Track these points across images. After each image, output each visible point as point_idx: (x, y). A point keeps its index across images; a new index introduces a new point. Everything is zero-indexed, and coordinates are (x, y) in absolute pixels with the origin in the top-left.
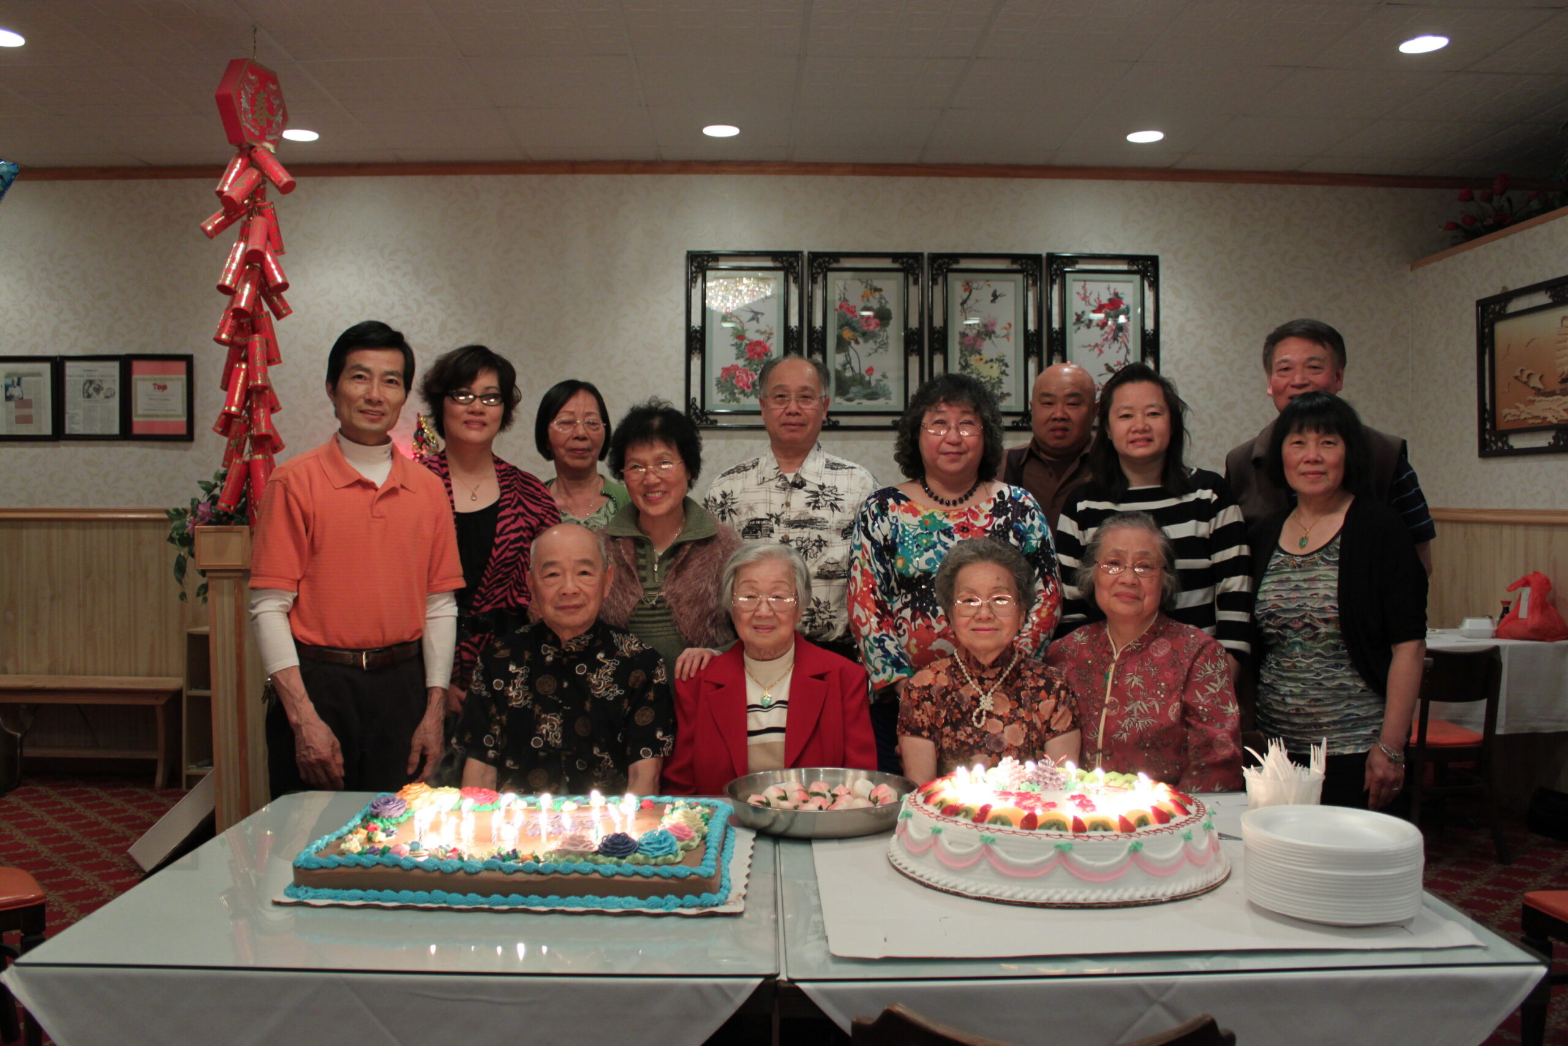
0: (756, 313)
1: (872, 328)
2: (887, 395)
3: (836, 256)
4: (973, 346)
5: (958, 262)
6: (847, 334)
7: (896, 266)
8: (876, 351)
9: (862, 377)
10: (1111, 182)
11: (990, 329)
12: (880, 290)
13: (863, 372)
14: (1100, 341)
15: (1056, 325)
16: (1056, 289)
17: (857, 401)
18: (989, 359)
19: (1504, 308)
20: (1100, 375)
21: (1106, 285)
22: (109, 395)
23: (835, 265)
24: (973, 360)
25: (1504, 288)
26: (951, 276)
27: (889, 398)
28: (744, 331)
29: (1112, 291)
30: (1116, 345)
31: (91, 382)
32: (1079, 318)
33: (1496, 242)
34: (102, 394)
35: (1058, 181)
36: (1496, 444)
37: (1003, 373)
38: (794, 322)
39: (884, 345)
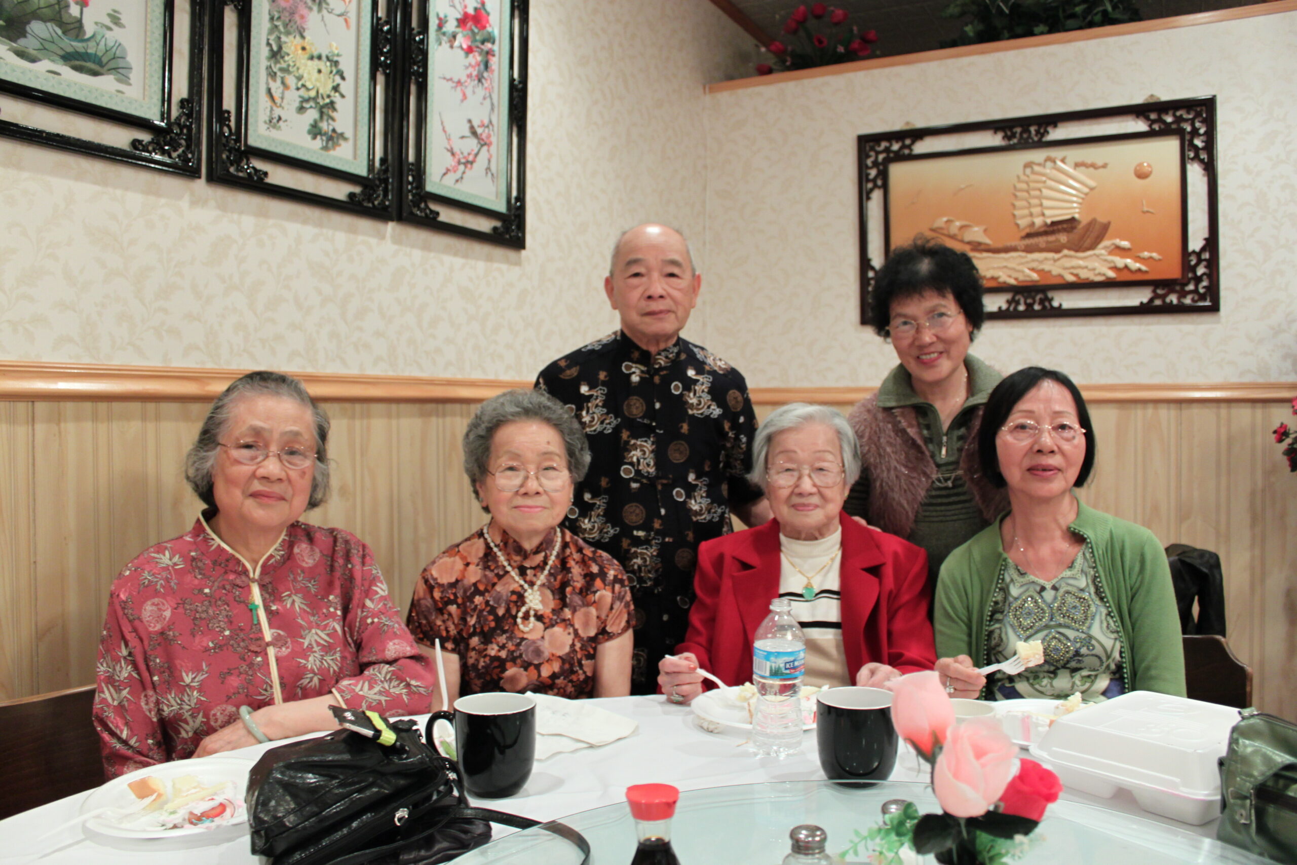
2: (120, 71)
4: (291, 12)
14: (463, 77)
15: (415, 23)
17: (45, 65)
18: (315, 54)
19: (909, 147)
20: (463, 137)
24: (291, 44)
25: (907, 123)
27: (124, 79)
30: (481, 91)
32: (441, 25)
37: (337, 89)
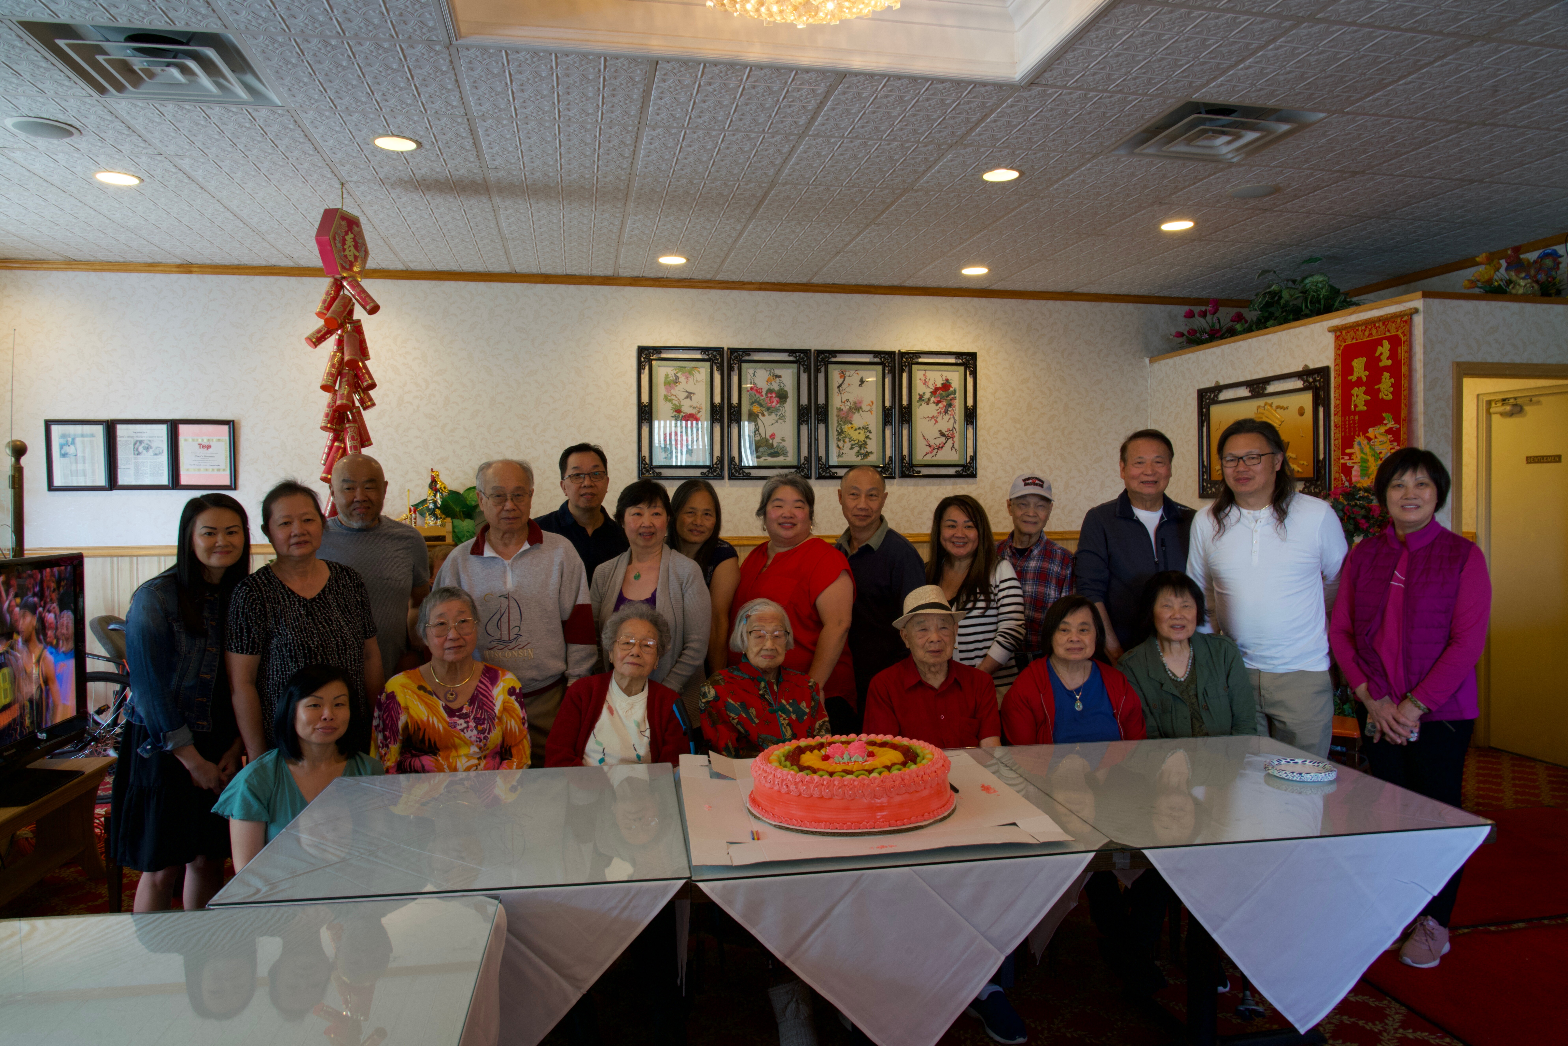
0: (690, 393)
1: (774, 404)
2: (784, 453)
3: (748, 351)
4: (846, 417)
5: (836, 357)
6: (756, 409)
7: (791, 359)
8: (777, 422)
9: (767, 440)
10: (944, 298)
11: (858, 405)
12: (780, 377)
13: (768, 437)
14: (935, 414)
15: (905, 402)
16: (905, 376)
17: (763, 458)
18: (858, 427)
19: (1217, 396)
20: (936, 438)
21: (940, 373)
22: (157, 452)
23: (747, 358)
24: (846, 428)
25: (1217, 382)
26: (831, 367)
27: (787, 456)
28: (681, 406)
29: (944, 378)
30: (947, 417)
31: (141, 442)
32: (921, 397)
33: (1211, 350)
34: (151, 452)
35: (906, 297)
36: (1211, 489)
37: (867, 437)
38: (717, 400)
39: (782, 417)
